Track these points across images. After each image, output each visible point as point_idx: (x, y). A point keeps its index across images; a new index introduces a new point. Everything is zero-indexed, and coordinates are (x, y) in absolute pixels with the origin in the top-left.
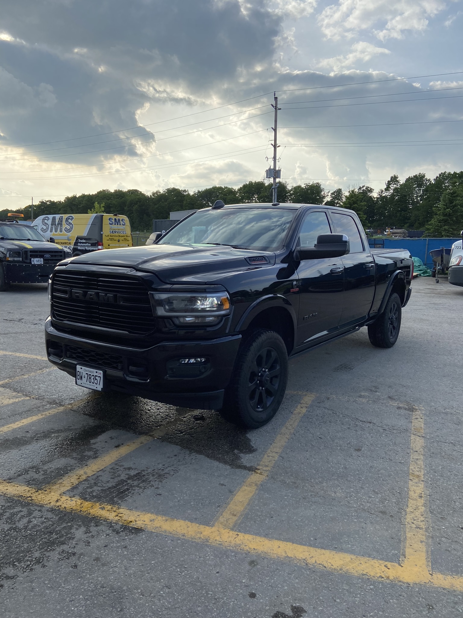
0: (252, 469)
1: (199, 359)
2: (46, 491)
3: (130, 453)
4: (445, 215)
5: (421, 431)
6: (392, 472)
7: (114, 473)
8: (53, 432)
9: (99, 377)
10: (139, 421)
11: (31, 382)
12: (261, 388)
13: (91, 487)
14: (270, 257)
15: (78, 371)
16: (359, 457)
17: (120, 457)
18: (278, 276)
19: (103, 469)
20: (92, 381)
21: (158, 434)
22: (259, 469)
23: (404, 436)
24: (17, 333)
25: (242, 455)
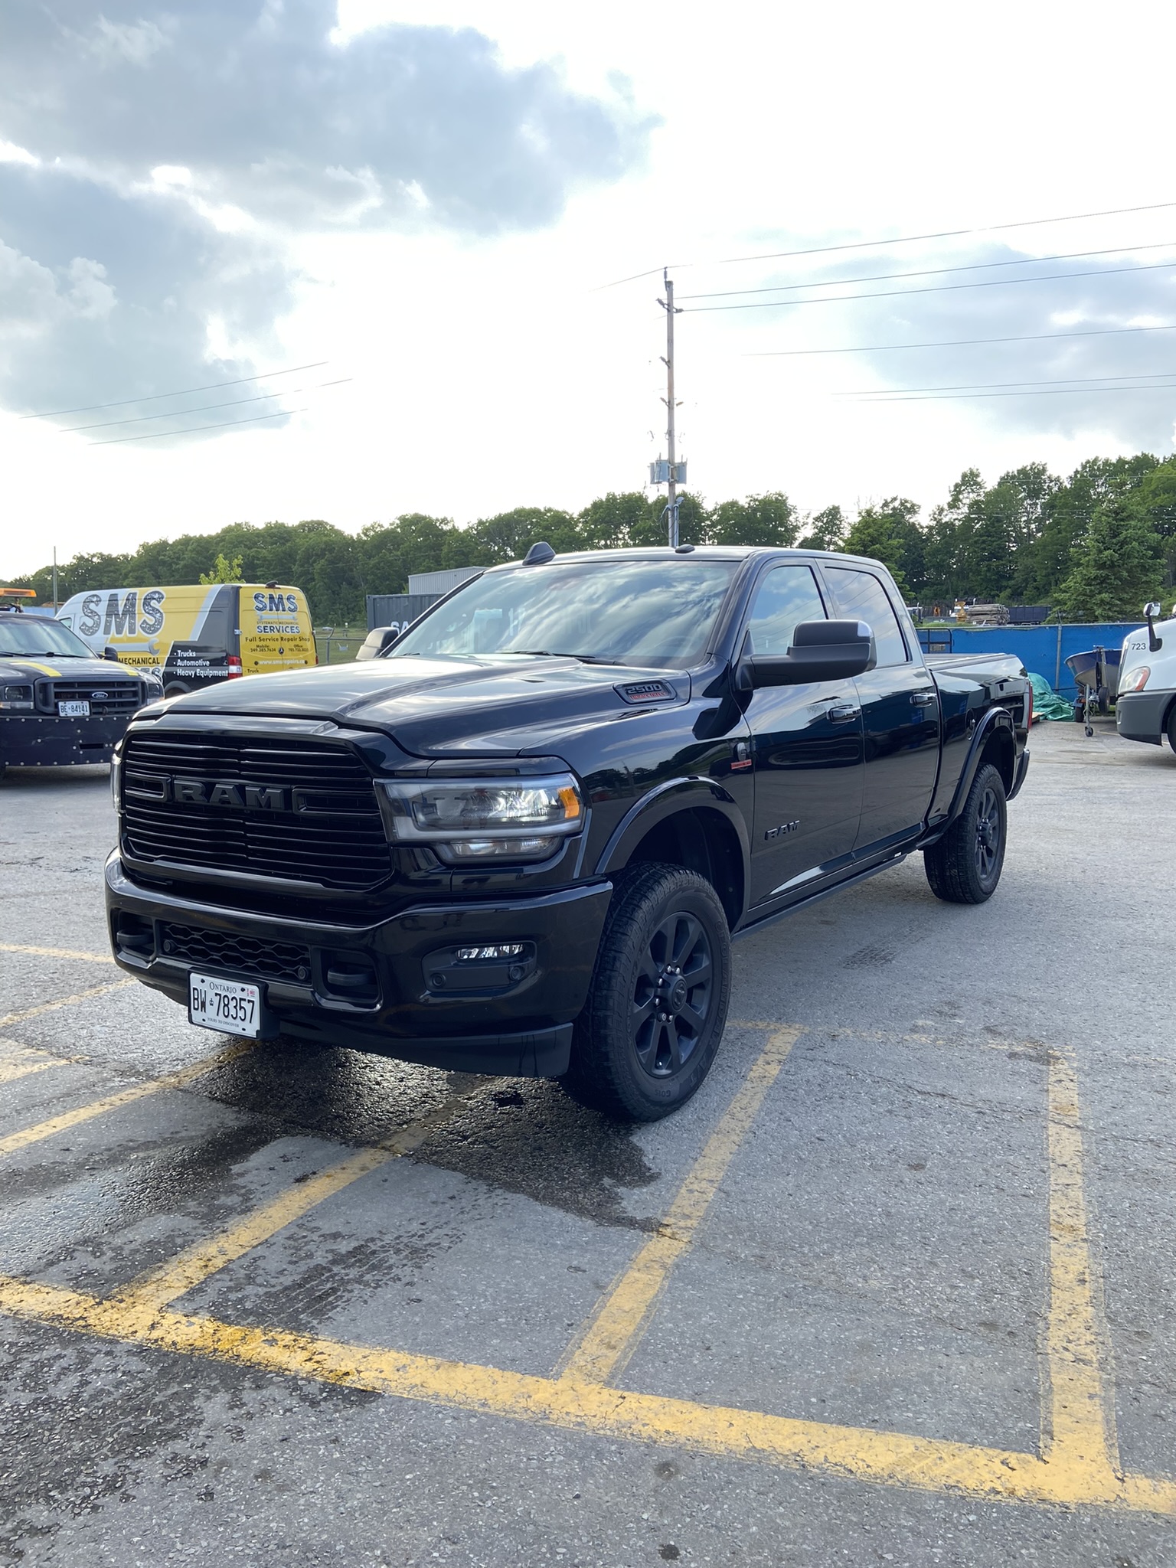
0: (650, 1226)
1: (506, 949)
2: (122, 1301)
3: (335, 1195)
4: (1102, 566)
5: (1073, 1113)
6: (1006, 1219)
7: (298, 1249)
8: (133, 1149)
9: (249, 1001)
10: (354, 1113)
11: (70, 1021)
12: (664, 1016)
13: (239, 1288)
14: (677, 683)
15: (194, 989)
16: (921, 1184)
17: (309, 1207)
18: (698, 731)
19: (267, 1240)
20: (233, 1012)
21: (405, 1142)
22: (668, 1225)
23: (1030, 1128)
24: (28, 896)
25: (621, 1190)
